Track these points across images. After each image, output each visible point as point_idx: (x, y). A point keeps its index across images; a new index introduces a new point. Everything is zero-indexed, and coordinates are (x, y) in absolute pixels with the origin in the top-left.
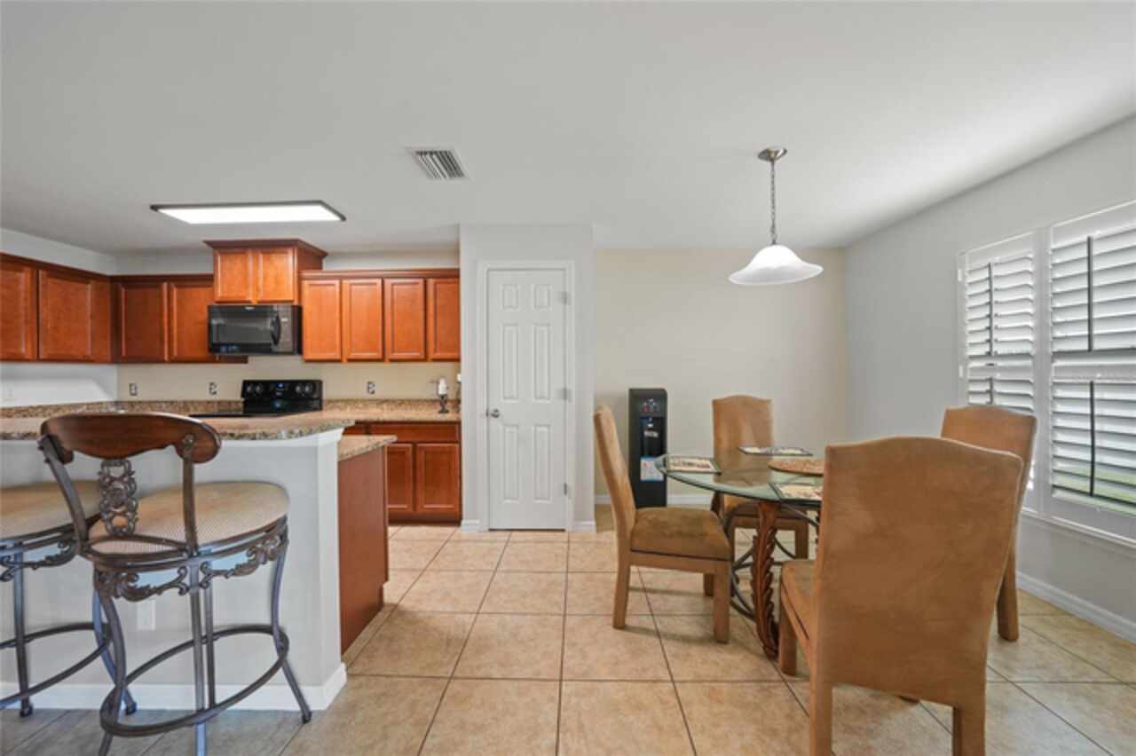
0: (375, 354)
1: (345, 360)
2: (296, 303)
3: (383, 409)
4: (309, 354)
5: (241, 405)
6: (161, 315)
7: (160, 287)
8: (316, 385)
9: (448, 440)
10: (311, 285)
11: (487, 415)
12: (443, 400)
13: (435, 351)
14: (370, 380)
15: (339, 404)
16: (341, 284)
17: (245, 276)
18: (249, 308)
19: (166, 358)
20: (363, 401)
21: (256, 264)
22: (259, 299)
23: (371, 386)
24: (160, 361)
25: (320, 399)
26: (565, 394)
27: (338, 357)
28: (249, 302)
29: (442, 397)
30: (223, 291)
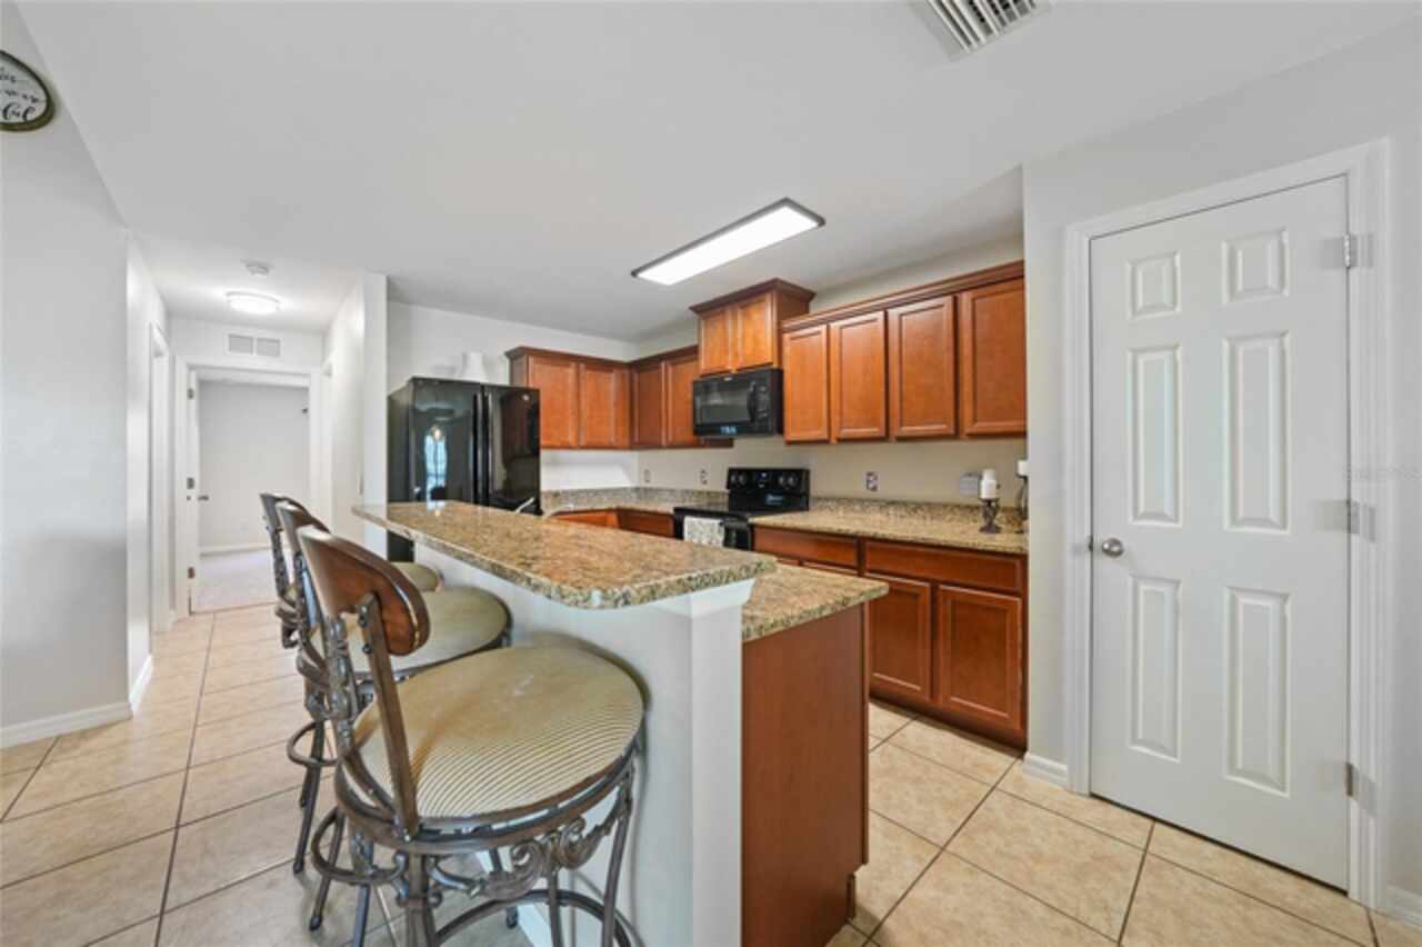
0: (875, 430)
1: (833, 441)
2: (775, 366)
3: (888, 514)
4: (791, 435)
5: (726, 498)
6: (660, 399)
7: (659, 368)
8: (801, 475)
9: (1001, 587)
10: (792, 339)
11: (1091, 547)
12: (990, 507)
13: (975, 420)
14: (870, 470)
15: (830, 503)
16: (828, 329)
17: (725, 341)
18: (728, 379)
19: (664, 442)
20: (861, 501)
21: (735, 324)
22: (738, 366)
23: (871, 478)
24: (658, 446)
25: (807, 494)
26: (1349, 517)
27: (825, 436)
28: (728, 372)
29: (989, 502)
30: (706, 363)
